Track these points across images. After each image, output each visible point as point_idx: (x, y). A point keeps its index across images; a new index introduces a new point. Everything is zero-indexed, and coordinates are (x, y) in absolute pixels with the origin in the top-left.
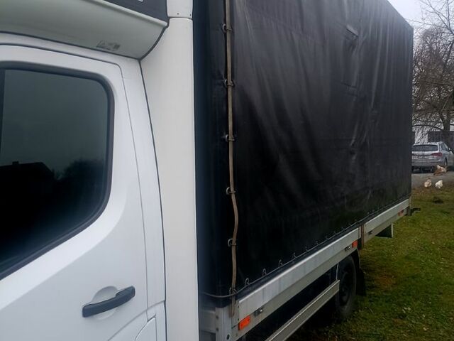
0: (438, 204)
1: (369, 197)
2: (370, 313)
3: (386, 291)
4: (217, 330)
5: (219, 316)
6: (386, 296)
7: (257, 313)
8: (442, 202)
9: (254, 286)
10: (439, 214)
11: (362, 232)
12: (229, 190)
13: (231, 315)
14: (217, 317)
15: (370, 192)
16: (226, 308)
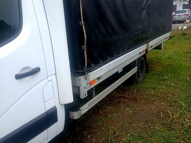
0: (184, 36)
1: (151, 30)
2: (150, 80)
3: (158, 71)
4: (80, 85)
5: (81, 80)
6: (158, 73)
7: (98, 78)
8: (186, 35)
9: (96, 67)
10: (184, 40)
11: (148, 46)
12: (81, 23)
13: (86, 79)
14: (80, 80)
15: (152, 28)
16: (83, 76)
